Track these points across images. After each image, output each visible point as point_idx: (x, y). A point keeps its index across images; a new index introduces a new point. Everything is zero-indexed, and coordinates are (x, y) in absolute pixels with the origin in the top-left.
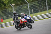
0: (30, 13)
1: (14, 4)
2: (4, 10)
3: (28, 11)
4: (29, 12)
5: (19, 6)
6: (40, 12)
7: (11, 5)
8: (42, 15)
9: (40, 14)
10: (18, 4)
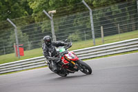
0: (93, 36)
1: (54, 11)
2: (27, 24)
3: (90, 29)
4: (93, 33)
5: (66, 17)
6: (121, 33)
7: (46, 13)
8: (125, 43)
9: (120, 38)
10: (65, 12)
